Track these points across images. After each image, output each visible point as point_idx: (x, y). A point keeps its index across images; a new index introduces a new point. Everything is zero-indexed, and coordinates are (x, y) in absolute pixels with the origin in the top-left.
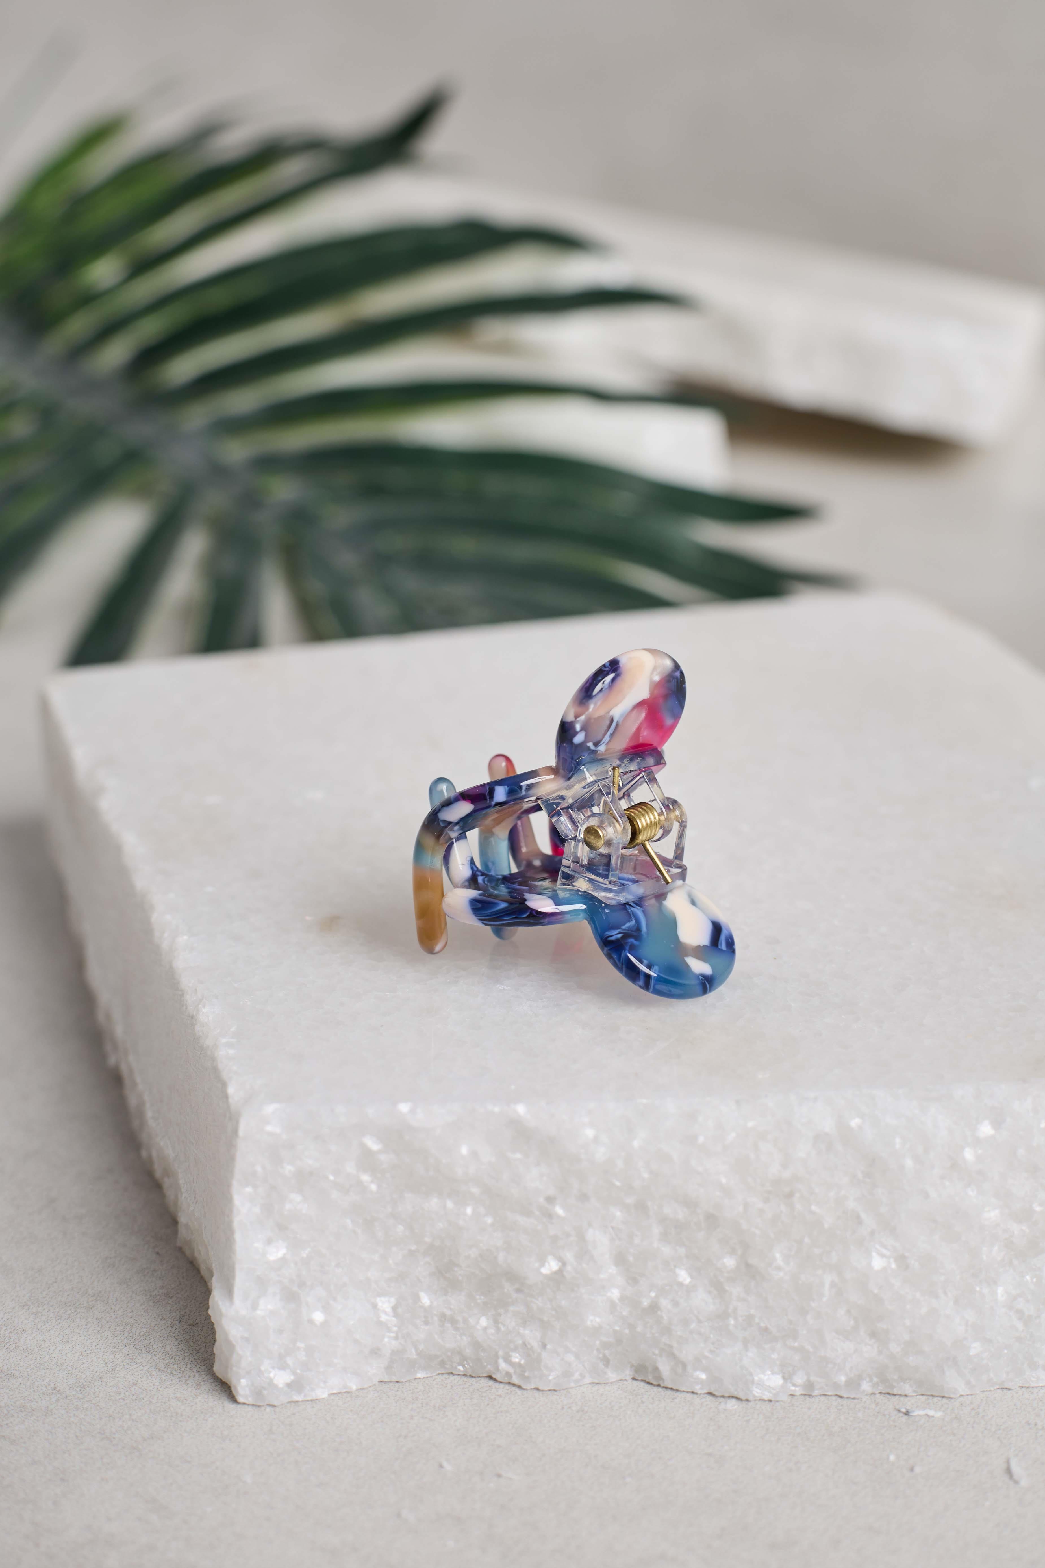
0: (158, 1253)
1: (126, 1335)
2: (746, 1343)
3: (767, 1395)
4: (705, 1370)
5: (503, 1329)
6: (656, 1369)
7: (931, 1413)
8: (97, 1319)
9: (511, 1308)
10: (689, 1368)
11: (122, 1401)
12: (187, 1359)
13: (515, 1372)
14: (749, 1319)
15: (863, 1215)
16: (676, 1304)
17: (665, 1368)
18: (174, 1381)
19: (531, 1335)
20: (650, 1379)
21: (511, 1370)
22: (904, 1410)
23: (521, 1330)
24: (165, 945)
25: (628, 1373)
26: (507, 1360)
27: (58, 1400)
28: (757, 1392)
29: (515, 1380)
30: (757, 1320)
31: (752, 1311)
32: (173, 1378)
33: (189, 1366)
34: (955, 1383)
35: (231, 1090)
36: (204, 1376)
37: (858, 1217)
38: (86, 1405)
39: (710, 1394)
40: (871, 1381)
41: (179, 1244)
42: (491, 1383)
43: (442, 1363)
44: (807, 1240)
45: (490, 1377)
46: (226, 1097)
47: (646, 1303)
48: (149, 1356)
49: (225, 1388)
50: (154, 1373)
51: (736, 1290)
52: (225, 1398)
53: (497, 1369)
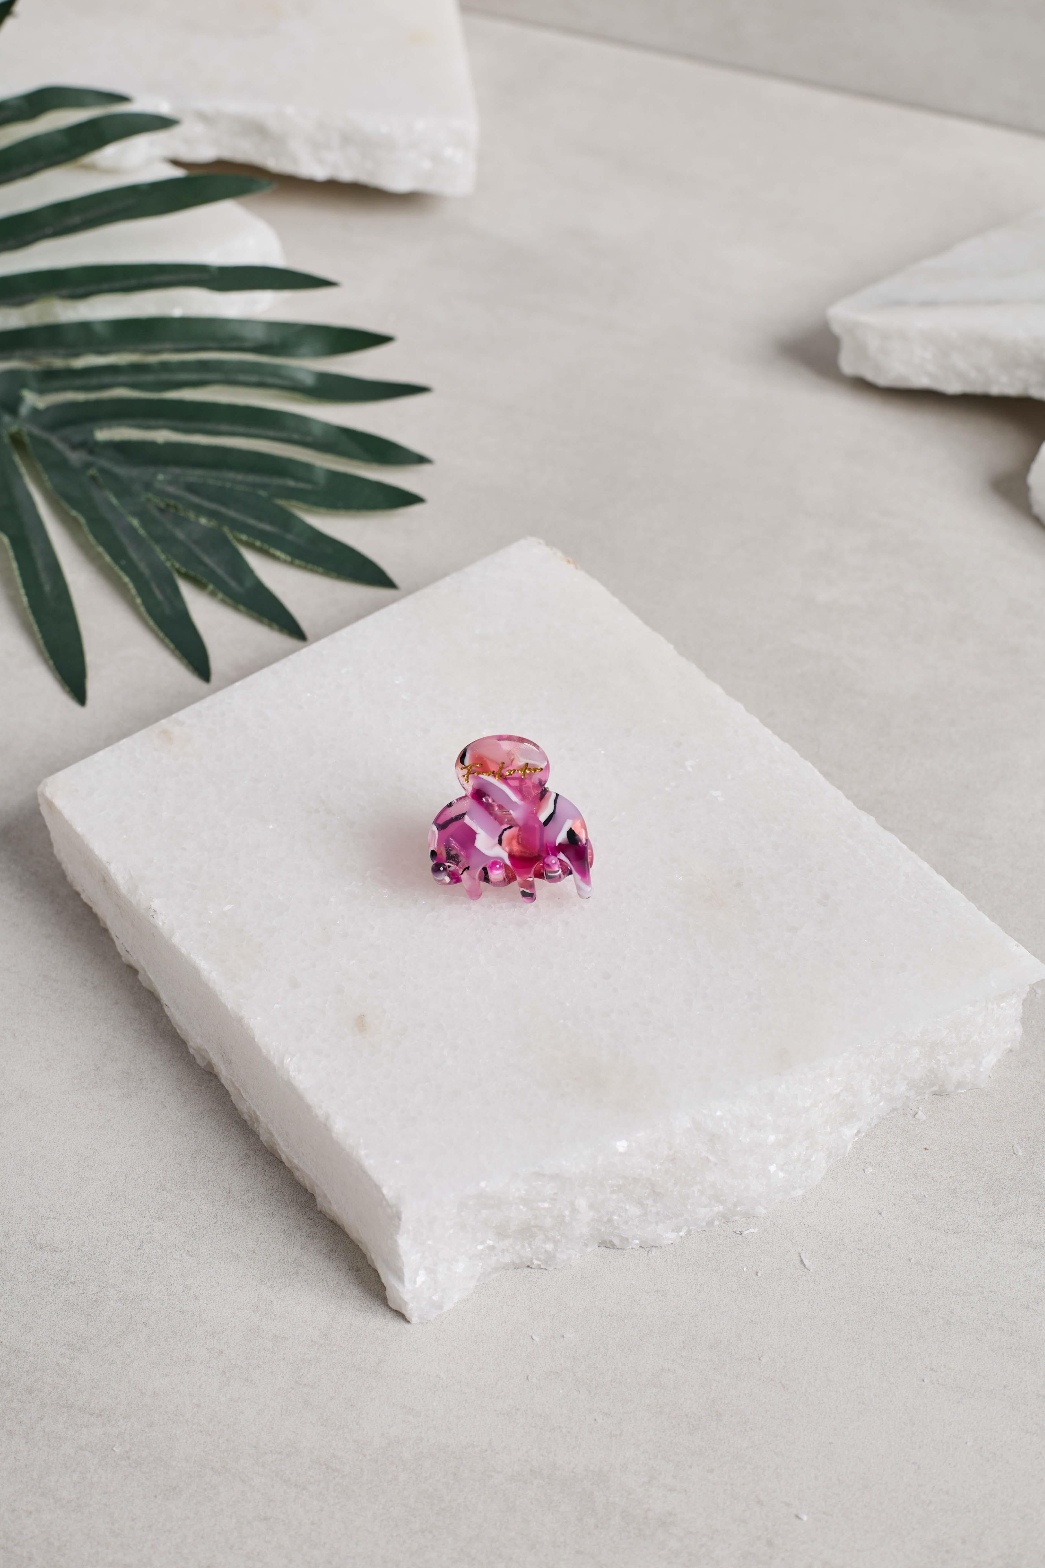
0: (309, 1218)
1: (327, 1289)
2: (657, 1223)
3: (670, 1242)
4: (637, 1239)
5: (534, 1247)
6: (611, 1242)
7: (752, 1230)
8: (305, 1281)
9: (537, 1238)
10: (630, 1240)
11: (351, 1339)
12: (368, 1298)
13: (542, 1263)
14: (658, 1213)
15: (710, 1158)
16: (620, 1216)
17: (616, 1241)
18: (370, 1317)
19: (549, 1247)
20: (609, 1246)
21: (540, 1263)
22: (739, 1233)
23: (544, 1246)
24: (276, 1062)
25: (596, 1245)
26: (538, 1259)
27: (318, 1349)
28: (665, 1242)
29: (542, 1266)
30: (662, 1212)
31: (659, 1210)
32: (368, 1314)
33: (372, 1303)
34: (761, 1211)
35: (385, 1191)
36: (383, 1308)
37: (708, 1159)
38: (335, 1349)
39: (641, 1247)
40: (718, 1219)
41: (319, 1210)
42: (529, 1269)
43: (504, 1267)
44: (683, 1174)
45: (528, 1266)
46: (383, 1195)
47: (605, 1219)
48: (348, 1302)
49: (400, 1315)
50: (357, 1313)
51: (650, 1202)
52: (402, 1321)
53: (533, 1264)
